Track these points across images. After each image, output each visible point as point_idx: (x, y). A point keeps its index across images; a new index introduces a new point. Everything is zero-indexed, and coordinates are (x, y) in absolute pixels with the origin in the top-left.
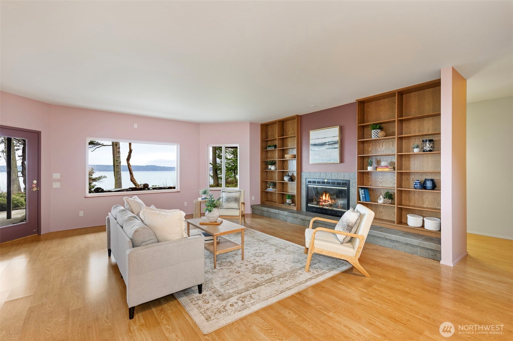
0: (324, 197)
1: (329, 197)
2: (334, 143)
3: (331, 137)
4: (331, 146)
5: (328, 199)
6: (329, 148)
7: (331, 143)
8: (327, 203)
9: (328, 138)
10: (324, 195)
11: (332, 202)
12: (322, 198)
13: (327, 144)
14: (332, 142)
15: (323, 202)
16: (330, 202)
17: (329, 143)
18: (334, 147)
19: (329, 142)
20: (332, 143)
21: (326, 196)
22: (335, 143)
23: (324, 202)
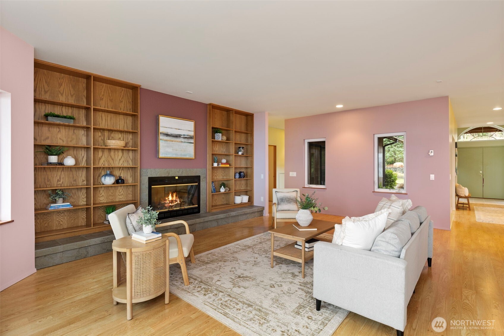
0: (170, 198)
1: (176, 197)
2: (189, 137)
3: (186, 130)
4: (186, 140)
5: (176, 199)
6: (185, 142)
7: (186, 137)
8: (175, 203)
9: (183, 130)
10: (170, 195)
11: (181, 201)
12: (168, 199)
13: (182, 136)
14: (188, 135)
15: (169, 203)
16: (178, 202)
17: (185, 137)
18: (189, 141)
19: (184, 135)
20: (188, 137)
21: (172, 196)
22: (191, 138)
23: (171, 203)
